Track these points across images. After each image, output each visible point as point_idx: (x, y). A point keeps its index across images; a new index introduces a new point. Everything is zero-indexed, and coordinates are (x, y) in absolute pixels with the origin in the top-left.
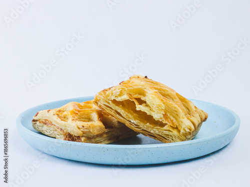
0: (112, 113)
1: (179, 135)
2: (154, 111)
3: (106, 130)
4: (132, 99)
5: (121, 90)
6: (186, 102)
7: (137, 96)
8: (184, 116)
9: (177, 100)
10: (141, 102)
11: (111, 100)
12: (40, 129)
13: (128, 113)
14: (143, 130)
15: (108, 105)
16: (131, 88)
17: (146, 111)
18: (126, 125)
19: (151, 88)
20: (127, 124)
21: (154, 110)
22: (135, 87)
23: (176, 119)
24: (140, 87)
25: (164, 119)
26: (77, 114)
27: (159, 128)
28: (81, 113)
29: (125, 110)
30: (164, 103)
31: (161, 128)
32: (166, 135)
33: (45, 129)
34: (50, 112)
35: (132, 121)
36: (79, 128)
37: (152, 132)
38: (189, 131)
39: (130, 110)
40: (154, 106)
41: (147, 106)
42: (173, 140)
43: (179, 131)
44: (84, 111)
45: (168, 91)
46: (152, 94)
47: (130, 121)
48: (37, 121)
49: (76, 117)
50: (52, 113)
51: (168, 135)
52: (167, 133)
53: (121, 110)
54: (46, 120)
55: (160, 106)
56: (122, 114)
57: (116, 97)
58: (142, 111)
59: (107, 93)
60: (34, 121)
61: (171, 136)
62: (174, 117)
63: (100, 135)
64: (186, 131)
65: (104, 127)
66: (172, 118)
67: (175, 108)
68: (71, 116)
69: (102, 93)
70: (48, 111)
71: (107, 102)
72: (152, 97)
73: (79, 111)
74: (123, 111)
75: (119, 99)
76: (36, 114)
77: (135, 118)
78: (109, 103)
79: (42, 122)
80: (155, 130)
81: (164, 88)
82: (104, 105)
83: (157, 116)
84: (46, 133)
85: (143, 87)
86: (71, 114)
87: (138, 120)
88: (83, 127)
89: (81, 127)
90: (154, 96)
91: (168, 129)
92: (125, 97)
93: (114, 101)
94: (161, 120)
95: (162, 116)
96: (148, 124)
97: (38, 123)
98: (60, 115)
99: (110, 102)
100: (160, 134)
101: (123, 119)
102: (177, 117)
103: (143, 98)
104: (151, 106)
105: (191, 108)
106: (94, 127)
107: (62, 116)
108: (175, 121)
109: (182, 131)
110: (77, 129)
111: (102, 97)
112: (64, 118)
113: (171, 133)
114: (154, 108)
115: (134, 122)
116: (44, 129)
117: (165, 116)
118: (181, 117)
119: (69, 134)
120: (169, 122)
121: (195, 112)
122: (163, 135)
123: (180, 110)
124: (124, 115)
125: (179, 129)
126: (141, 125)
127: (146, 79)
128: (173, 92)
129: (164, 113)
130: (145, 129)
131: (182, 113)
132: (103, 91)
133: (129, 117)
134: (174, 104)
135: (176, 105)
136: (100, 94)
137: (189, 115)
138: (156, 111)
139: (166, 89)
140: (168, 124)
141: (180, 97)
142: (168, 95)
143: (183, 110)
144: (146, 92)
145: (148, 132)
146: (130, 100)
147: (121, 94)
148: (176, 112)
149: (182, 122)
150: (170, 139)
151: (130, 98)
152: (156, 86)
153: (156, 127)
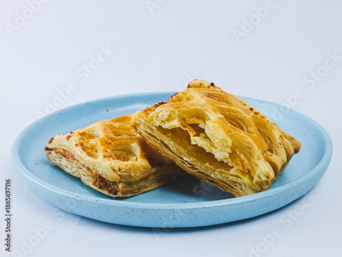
0: (157, 144)
1: (251, 184)
2: (216, 148)
3: (154, 170)
4: (185, 127)
5: (169, 113)
6: (267, 129)
7: (193, 121)
8: (261, 156)
9: (253, 129)
10: (200, 131)
11: (156, 126)
12: (57, 162)
13: (180, 145)
14: (199, 172)
15: (151, 133)
16: (185, 109)
17: (204, 147)
18: (177, 163)
19: (214, 111)
20: (178, 161)
21: (216, 145)
22: (191, 108)
23: (249, 160)
24: (198, 107)
25: (229, 160)
26: (110, 143)
27: (223, 170)
28: (115, 142)
29: (175, 141)
30: (231, 137)
31: (227, 172)
32: (233, 182)
33: (64, 163)
34: (70, 139)
35: (185, 159)
36: (114, 170)
37: (213, 175)
38: (266, 179)
39: (184, 141)
40: (216, 140)
41: (207, 137)
42: (242, 189)
43: (252, 178)
44: (121, 139)
45: (240, 113)
46: (214, 122)
47: (182, 158)
48: (52, 150)
49: (108, 150)
50: (74, 143)
51: (235, 183)
52: (234, 179)
53: (169, 141)
54: (64, 150)
55: (224, 141)
56: (170, 146)
57: (162, 122)
58: (199, 145)
59: (151, 114)
60: (47, 149)
61: (240, 184)
62: (246, 156)
63: (145, 179)
64: (260, 178)
66: (242, 156)
67: (248, 143)
68: (102, 148)
69: (143, 115)
70: (68, 138)
71: (150, 129)
72: (214, 126)
73: (113, 140)
74: (172, 143)
75: (167, 126)
76: (50, 139)
77: (190, 155)
78: (152, 130)
79: (60, 152)
80: (216, 174)
81: (235, 108)
82: (146, 132)
83: (220, 155)
85: (203, 108)
86: (102, 145)
87: (193, 156)
88: (120, 170)
89: (117, 169)
90: (217, 125)
91: (236, 174)
92: (175, 123)
93: (160, 128)
94: (225, 162)
95: (227, 156)
96: (207, 164)
97: (53, 153)
98: (85, 145)
99: (154, 128)
100: (225, 180)
101: (169, 153)
102: (250, 157)
103: (201, 126)
104: (212, 140)
105: (274, 138)
107: (88, 146)
108: (246, 162)
109: (256, 178)
110: (112, 171)
111: (143, 121)
112: (91, 152)
113: (239, 180)
114: (216, 142)
115: (188, 160)
116: (62, 163)
117: (233, 155)
118: (256, 157)
119: (100, 177)
120: (237, 164)
121: (280, 146)
122: (228, 182)
123: (255, 147)
124: (174, 149)
125: (252, 174)
126: (198, 165)
127: (212, 88)
128: (248, 114)
129: (230, 152)
130: (203, 171)
131: (257, 152)
132: (145, 111)
133: (181, 153)
134: (247, 136)
135: (249, 139)
136: (140, 116)
137: (269, 153)
138: (219, 148)
139: (239, 110)
140: (236, 167)
141: (258, 121)
142: (241, 119)
143: (260, 146)
144: (206, 115)
145: (207, 175)
146: (182, 128)
147: (169, 119)
148: (249, 150)
149: (257, 166)
150: (238, 189)
151: (182, 124)
152: (224, 106)
153: (218, 170)
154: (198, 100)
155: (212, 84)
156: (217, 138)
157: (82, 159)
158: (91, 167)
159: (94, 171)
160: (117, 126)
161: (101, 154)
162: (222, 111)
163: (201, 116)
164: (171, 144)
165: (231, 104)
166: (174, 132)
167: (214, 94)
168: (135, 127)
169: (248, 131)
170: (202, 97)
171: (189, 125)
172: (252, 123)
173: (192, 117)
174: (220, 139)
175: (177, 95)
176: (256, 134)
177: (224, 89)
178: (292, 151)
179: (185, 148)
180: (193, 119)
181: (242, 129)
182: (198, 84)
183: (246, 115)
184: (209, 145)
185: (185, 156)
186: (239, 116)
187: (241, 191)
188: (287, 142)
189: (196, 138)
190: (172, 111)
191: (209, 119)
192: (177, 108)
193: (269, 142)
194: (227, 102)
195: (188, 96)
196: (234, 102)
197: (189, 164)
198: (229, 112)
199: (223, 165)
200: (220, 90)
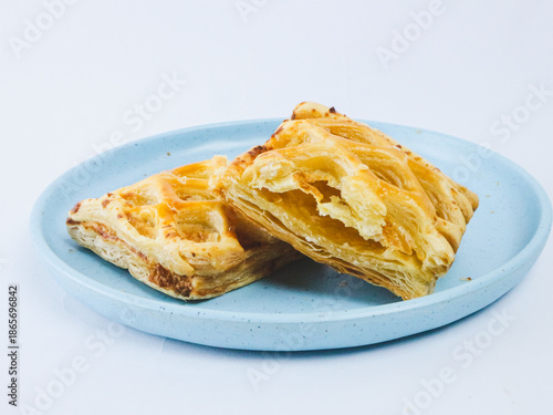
0: (261, 218)
2: (360, 219)
3: (246, 255)
4: (307, 188)
5: (279, 167)
6: (431, 180)
7: (316, 176)
8: (432, 227)
9: (413, 182)
10: (329, 192)
11: (257, 189)
12: (88, 242)
13: (298, 218)
14: (333, 258)
15: (250, 200)
16: (302, 158)
17: (341, 219)
18: (295, 246)
19: (352, 158)
20: (297, 244)
21: (361, 215)
22: (312, 155)
23: (413, 234)
24: (325, 154)
25: (383, 237)
26: (175, 212)
27: (372, 254)
28: (184, 210)
29: (291, 212)
30: (383, 199)
31: (378, 256)
32: (388, 270)
33: (99, 244)
34: (108, 206)
35: (308, 239)
36: (183, 257)
37: (355, 263)
38: (442, 263)
39: (302, 209)
40: (361, 208)
41: (344, 203)
42: (404, 281)
43: (419, 263)
44: (191, 205)
45: (388, 158)
46: (355, 177)
47: (304, 239)
48: (78, 223)
49: (172, 224)
50: (116, 213)
51: (393, 271)
52: (392, 266)
53: (281, 211)
54: (100, 225)
55: (375, 207)
56: (283, 221)
57: (267, 181)
58: (333, 217)
59: (248, 170)
60: (70, 222)
61: (399, 273)
62: (407, 228)
64: (434, 262)
65: (241, 249)
66: (400, 228)
67: (410, 207)
68: (162, 220)
69: (234, 172)
70: (105, 203)
71: (247, 193)
72: (356, 185)
73: (179, 207)
74: (285, 214)
75: (276, 188)
76: (75, 206)
77: (316, 232)
78: (251, 195)
79: (92, 228)
80: (362, 260)
81: (380, 151)
82: (240, 199)
83: (367, 231)
84: (104, 255)
85: (332, 155)
86: (162, 215)
87: (321, 233)
88: (194, 255)
89: (188, 255)
90: (361, 183)
91: (393, 257)
92: (290, 183)
93: (265, 192)
94: (376, 240)
95: (380, 231)
96: (346, 245)
97: (81, 228)
98: (134, 214)
99: (255, 193)
100: (375, 269)
101: (282, 230)
102: (414, 229)
103: (331, 184)
104: (354, 207)
105: (443, 194)
106: (218, 254)
107: (139, 216)
108: (408, 237)
109: (427, 264)
110: (180, 259)
111: (235, 182)
112: (143, 227)
113: (400, 268)
114: (361, 210)
115: (314, 240)
116: (97, 245)
117: (388, 229)
118: (423, 229)
119: (161, 268)
120: (396, 244)
121: (454, 206)
122: (382, 272)
123: (422, 213)
124: (289, 225)
125: (419, 257)
126: (331, 247)
127: (332, 115)
128: (401, 158)
129: (384, 224)
130: (339, 256)
131: (425, 221)
132: (236, 164)
133: (301, 230)
134: (407, 197)
135: (412, 201)
136: (228, 173)
137: (439, 219)
138: (366, 219)
139: (387, 153)
140: (393, 247)
141: (416, 169)
142: (391, 168)
143: (427, 210)
144: (338, 166)
145: (345, 262)
146: (303, 190)
147: (280, 176)
148: (411, 218)
149: (427, 243)
150: (398, 281)
151: (302, 183)
152: (363, 148)
153: (365, 253)
154: (320, 142)
155: (332, 110)
156: (362, 203)
157: (130, 240)
158: (145, 252)
159: (151, 260)
160: (185, 183)
161: (160, 231)
162: (361, 157)
163: (329, 167)
164: (284, 216)
165: (369, 143)
166: (287, 198)
167: (344, 131)
168: (221, 191)
169: (405, 187)
170: (327, 136)
171: (312, 184)
172: (411, 174)
173: (314, 170)
174: (367, 206)
175: (282, 133)
176: (419, 193)
177: (351, 116)
178: (470, 207)
179: (306, 220)
180: (316, 173)
181: (394, 183)
182: (310, 110)
183: (398, 161)
184: (349, 215)
185: (309, 235)
186: (388, 163)
187: (402, 284)
188: (461, 196)
189: (325, 205)
190: (283, 164)
191: (343, 173)
192: (288, 158)
193: (435, 201)
194: (362, 140)
195: (299, 133)
196: (374, 140)
197: (316, 246)
198: (372, 157)
199: (374, 246)
200: (346, 119)
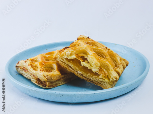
0: (66, 66)
1: (109, 82)
2: (93, 67)
4: (78, 58)
5: (71, 52)
6: (114, 57)
7: (81, 55)
8: (113, 69)
9: (108, 57)
10: (85, 59)
11: (65, 58)
12: (21, 72)
13: (76, 66)
14: (85, 78)
15: (63, 61)
16: (77, 50)
17: (87, 67)
18: (75, 74)
19: (91, 50)
20: (76, 73)
21: (93, 66)
22: (80, 49)
23: (107, 71)
24: (84, 49)
25: (99, 72)
26: (44, 64)
28: (46, 64)
29: (74, 65)
30: (99, 61)
31: (98, 77)
32: (101, 81)
34: (26, 62)
35: (79, 72)
36: (44, 76)
37: (92, 79)
38: (115, 79)
39: (78, 64)
40: (93, 63)
41: (88, 62)
42: (105, 84)
43: (109, 79)
44: (48, 62)
45: (102, 50)
46: (91, 55)
47: (78, 72)
48: (18, 67)
49: (43, 67)
50: (28, 64)
51: (102, 82)
52: (101, 80)
53: (71, 64)
54: (24, 67)
55: (96, 64)
56: (72, 67)
57: (68, 56)
58: (85, 66)
59: (63, 53)
60: (16, 67)
61: (104, 82)
62: (106, 70)
63: (59, 80)
64: (113, 79)
65: (61, 75)
66: (104, 70)
67: (107, 64)
68: (40, 66)
69: (59, 53)
72: (91, 57)
73: (45, 63)
74: (73, 65)
75: (70, 58)
76: (17, 62)
77: (81, 70)
78: (63, 60)
79: (22, 68)
80: (94, 78)
81: (100, 48)
82: (61, 61)
83: (94, 70)
84: (25, 76)
85: (86, 49)
86: (40, 65)
87: (83, 71)
88: (47, 76)
89: (46, 76)
90: (93, 57)
91: (102, 78)
92: (74, 57)
93: (67, 59)
94: (97, 73)
95: (98, 70)
96: (89, 74)
98: (33, 65)
99: (64, 59)
100: (97, 81)
101: (72, 70)
102: (108, 70)
103: (85, 57)
104: (91, 64)
105: (117, 61)
106: (54, 76)
107: (34, 65)
108: (106, 72)
109: (111, 79)
111: (59, 56)
112: (35, 68)
114: (93, 64)
115: (80, 72)
116: (23, 73)
117: (100, 70)
118: (110, 70)
119: (39, 79)
120: (102, 74)
121: (120, 64)
122: (99, 82)
123: (110, 66)
124: (74, 68)
125: (109, 78)
126: (85, 75)
127: (88, 39)
128: (106, 51)
129: (99, 68)
130: (87, 77)
131: (111, 68)
132: (60, 51)
133: (77, 70)
134: (106, 61)
136: (57, 54)
137: (116, 67)
138: (94, 67)
139: (102, 49)
140: (102, 75)
141: (110, 54)
142: (103, 53)
143: (112, 65)
144: (87, 52)
145: (89, 79)
146: (77, 59)
147: (71, 55)
148: (107, 67)
149: (111, 74)
150: (103, 84)
151: (77, 57)
152: (95, 48)
153: (94, 76)
154: (83, 46)
155: (88, 38)
157: (31, 71)
158: (35, 75)
159: (36, 77)
160: (47, 57)
161: (39, 69)
162: (94, 50)
163: (85, 53)
164: (72, 66)
165: (98, 46)
166: (73, 61)
167: (91, 43)
168: (55, 59)
169: (106, 59)
170: (85, 44)
171: (80, 57)
172: (108, 55)
173: (81, 53)
174: (94, 63)
175: (73, 43)
176: (110, 60)
177: (94, 39)
178: (126, 66)
179: (78, 67)
180: (81, 54)
181: (103, 58)
182: (82, 37)
183: (105, 51)
184: (89, 66)
185: (79, 71)
186: (102, 52)
188: (123, 62)
189: (83, 63)
190: (72, 51)
191: (89, 54)
192: (74, 50)
193: (115, 62)
194: (96, 46)
195: (78, 43)
196: (99, 45)
197: (81, 74)
198: (97, 50)
199: (96, 74)
200: (92, 40)
